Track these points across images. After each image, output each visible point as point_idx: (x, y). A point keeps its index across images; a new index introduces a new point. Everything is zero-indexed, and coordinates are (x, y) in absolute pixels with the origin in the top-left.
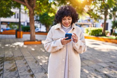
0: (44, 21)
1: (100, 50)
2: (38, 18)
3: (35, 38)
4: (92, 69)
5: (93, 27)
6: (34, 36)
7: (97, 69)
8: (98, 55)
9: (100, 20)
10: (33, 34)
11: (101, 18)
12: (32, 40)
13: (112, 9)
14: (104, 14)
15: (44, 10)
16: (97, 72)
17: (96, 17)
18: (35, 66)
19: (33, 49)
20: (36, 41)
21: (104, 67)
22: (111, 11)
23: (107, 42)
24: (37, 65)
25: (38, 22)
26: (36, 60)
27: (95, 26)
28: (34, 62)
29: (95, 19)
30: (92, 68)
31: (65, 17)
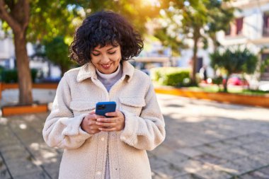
0: (57, 55)
1: (183, 118)
2: (43, 50)
3: (31, 99)
4: (164, 164)
5: (172, 66)
6: (30, 94)
7: (175, 164)
8: (179, 130)
9: (183, 52)
10: (27, 87)
11: (186, 47)
12: (25, 102)
13: (207, 27)
14: (192, 38)
15: (54, 30)
16: (174, 171)
17: (175, 45)
18: (26, 169)
19: (23, 126)
20: (35, 106)
21: (190, 158)
22: (206, 32)
23: (199, 98)
24: (29, 166)
25: (41, 59)
26: (30, 153)
27: (174, 63)
28: (23, 159)
29: (173, 48)
30: (165, 161)
31: (97, 49)
